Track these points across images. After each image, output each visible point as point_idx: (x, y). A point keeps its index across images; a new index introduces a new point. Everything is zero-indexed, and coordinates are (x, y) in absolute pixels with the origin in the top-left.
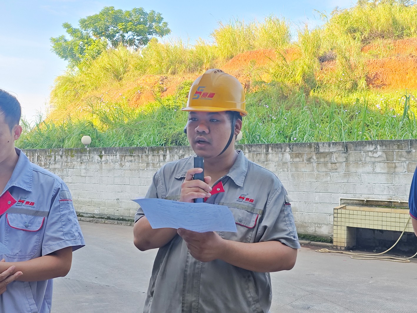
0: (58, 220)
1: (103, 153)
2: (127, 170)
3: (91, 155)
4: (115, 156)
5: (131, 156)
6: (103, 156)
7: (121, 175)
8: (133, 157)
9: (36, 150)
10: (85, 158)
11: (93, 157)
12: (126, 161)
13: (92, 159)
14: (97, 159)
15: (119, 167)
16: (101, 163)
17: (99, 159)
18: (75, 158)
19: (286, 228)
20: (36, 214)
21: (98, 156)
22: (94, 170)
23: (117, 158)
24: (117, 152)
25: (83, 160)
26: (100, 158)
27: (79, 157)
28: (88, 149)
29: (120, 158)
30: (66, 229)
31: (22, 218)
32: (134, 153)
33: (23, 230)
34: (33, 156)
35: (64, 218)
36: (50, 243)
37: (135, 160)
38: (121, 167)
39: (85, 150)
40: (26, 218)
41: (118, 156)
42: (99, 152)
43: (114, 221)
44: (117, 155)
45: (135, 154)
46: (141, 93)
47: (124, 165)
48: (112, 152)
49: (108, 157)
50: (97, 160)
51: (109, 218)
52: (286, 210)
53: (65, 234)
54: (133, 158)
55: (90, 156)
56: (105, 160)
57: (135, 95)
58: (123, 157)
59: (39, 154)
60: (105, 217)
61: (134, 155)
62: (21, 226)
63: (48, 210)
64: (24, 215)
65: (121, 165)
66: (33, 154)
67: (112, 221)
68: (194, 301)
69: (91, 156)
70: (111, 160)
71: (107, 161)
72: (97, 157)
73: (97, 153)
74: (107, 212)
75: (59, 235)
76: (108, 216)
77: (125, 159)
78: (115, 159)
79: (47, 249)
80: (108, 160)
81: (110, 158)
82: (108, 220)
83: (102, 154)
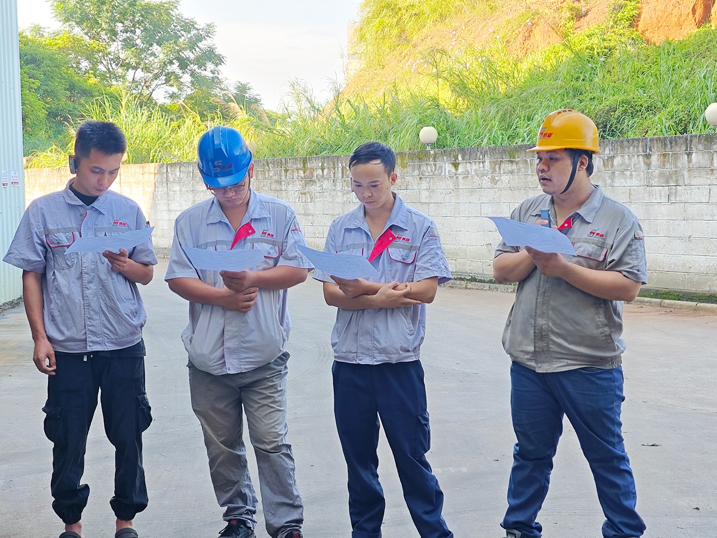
0: (427, 253)
1: (460, 158)
2: (505, 189)
3: (439, 163)
4: (481, 163)
5: (512, 162)
6: (459, 164)
7: (494, 198)
8: (514, 164)
9: (338, 157)
10: (427, 169)
11: (441, 167)
12: (502, 172)
13: (440, 171)
14: (449, 171)
15: (489, 185)
16: (457, 178)
17: (453, 170)
18: (409, 169)
19: (630, 261)
20: (411, 248)
21: (451, 165)
22: (445, 192)
23: (486, 168)
24: (486, 156)
25: (424, 173)
26: (453, 167)
27: (416, 168)
28: (432, 152)
29: (491, 166)
30: (434, 262)
31: (400, 251)
32: (516, 156)
33: (401, 262)
34: (334, 169)
35: (432, 252)
36: (420, 271)
37: (519, 170)
38: (492, 185)
39: (427, 154)
40: (404, 252)
41: (487, 164)
42: (452, 156)
43: (484, 284)
44: (485, 162)
45: (518, 157)
46: (533, 25)
47: (498, 181)
48: (476, 155)
49: (468, 165)
50: (449, 173)
51: (473, 280)
52: (635, 244)
53: (433, 265)
54: (515, 167)
55: (435, 165)
56: (463, 172)
57: (521, 30)
58: (497, 164)
59: (344, 164)
60: (467, 278)
61: (517, 160)
62: (399, 259)
63: (419, 245)
64: (401, 250)
65: (494, 181)
66: (334, 165)
67: (479, 284)
68: (544, 324)
69: (438, 165)
70: (475, 171)
71: (466, 173)
72: (448, 167)
73: (449, 159)
74: (470, 268)
75: (428, 265)
76: (472, 276)
77: (500, 169)
78: (482, 169)
79: (417, 277)
80: (470, 171)
81: (473, 167)
82: (472, 283)
83: (457, 161)
